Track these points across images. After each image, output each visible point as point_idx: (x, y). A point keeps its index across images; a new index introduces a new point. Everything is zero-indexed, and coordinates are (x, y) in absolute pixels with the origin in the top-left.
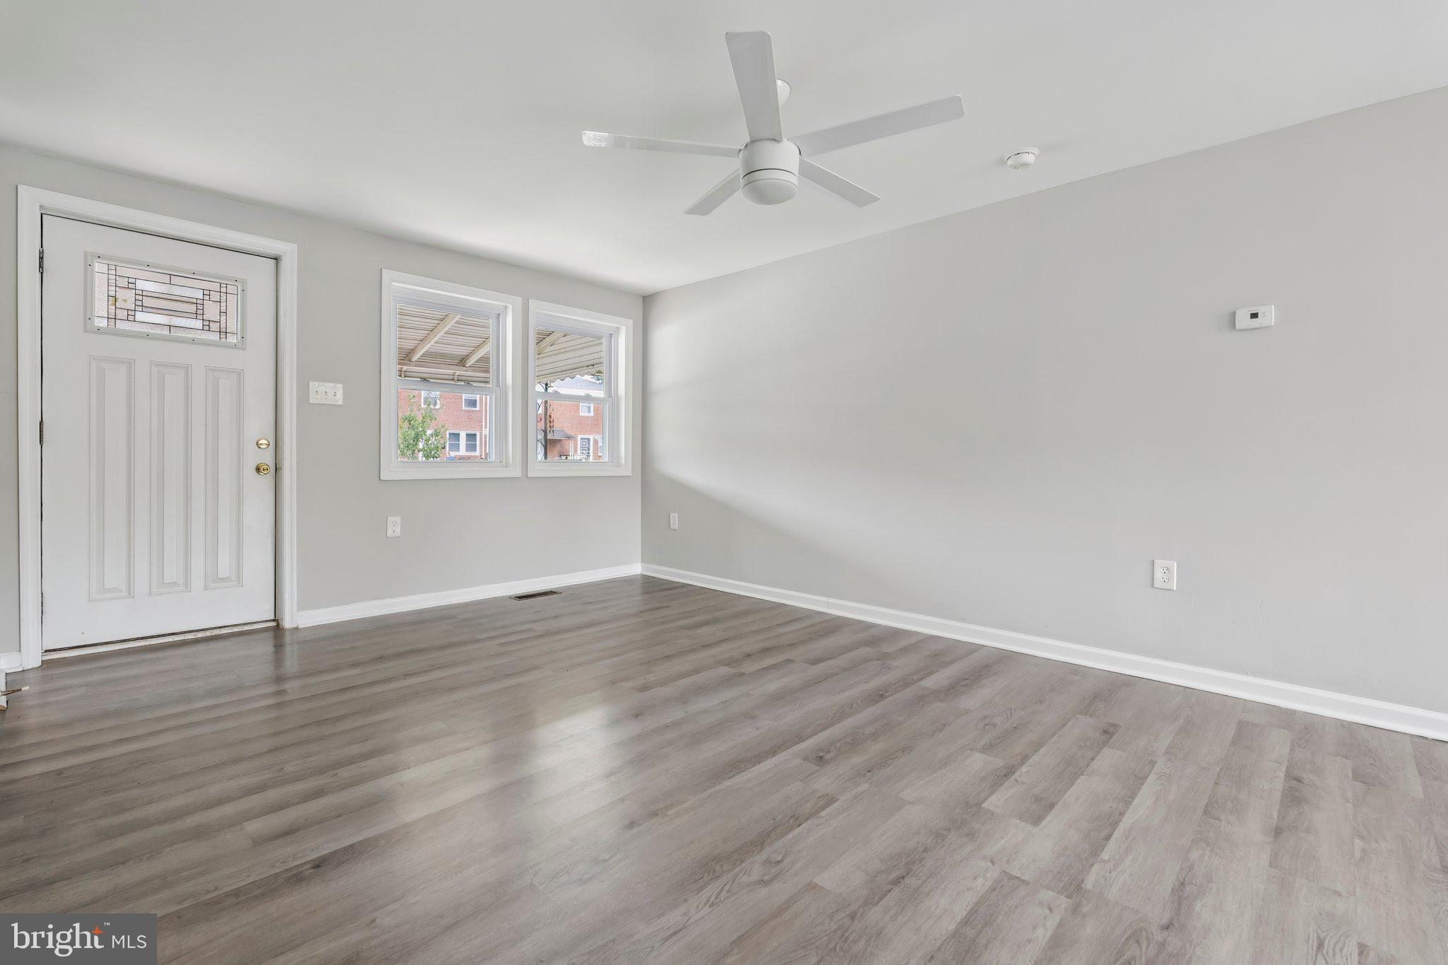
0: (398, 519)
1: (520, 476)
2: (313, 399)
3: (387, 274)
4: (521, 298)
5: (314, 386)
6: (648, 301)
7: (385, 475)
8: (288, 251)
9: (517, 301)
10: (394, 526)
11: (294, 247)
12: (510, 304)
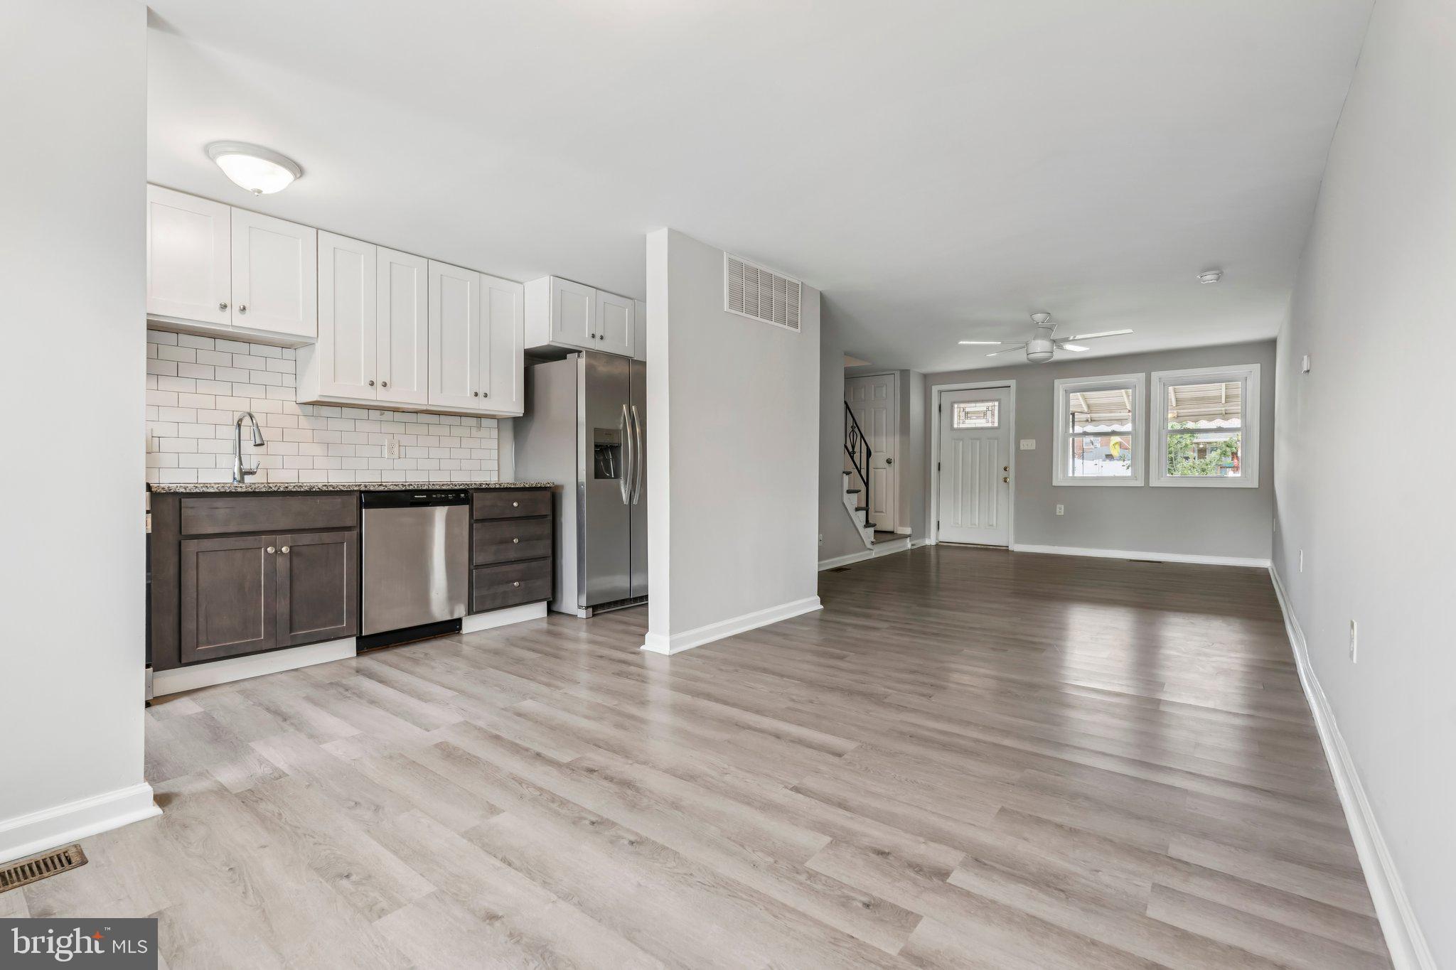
0: (1062, 507)
1: (1143, 485)
2: (1022, 448)
5: (1022, 442)
6: (1272, 344)
7: (1055, 483)
8: (1012, 383)
9: (1142, 376)
10: (1060, 510)
11: (1015, 381)
12: (1138, 378)
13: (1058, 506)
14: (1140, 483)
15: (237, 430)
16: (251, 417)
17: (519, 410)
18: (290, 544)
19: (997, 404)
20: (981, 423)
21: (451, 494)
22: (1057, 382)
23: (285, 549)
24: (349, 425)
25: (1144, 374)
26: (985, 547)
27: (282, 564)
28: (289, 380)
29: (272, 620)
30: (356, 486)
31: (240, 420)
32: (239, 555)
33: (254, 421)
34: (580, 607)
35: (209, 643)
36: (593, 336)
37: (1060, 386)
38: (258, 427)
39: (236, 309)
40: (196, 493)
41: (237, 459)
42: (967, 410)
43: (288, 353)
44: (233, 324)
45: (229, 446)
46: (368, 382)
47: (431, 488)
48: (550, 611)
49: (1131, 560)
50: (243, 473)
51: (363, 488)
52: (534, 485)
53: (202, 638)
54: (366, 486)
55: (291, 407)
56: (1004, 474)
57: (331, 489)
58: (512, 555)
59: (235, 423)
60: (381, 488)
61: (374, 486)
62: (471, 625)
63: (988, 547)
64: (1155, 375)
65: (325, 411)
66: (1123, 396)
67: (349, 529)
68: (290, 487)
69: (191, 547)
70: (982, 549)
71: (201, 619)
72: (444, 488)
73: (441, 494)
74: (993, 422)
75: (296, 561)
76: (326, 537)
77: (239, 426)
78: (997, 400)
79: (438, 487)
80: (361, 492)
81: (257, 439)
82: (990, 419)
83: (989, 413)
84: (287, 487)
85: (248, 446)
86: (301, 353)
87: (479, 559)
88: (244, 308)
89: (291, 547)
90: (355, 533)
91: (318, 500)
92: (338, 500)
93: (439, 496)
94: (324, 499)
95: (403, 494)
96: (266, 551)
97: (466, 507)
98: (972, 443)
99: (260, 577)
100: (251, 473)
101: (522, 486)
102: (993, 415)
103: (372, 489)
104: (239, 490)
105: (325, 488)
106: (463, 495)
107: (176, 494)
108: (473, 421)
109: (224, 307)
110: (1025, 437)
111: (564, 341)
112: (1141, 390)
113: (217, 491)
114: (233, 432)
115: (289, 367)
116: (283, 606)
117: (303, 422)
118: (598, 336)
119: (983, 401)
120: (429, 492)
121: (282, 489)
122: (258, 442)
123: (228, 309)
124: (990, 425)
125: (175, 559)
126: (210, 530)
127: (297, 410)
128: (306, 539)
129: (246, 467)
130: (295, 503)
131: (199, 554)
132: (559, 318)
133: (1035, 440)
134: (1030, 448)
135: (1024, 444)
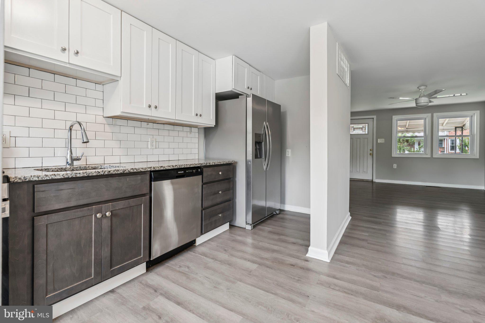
7: (393, 156)
8: (375, 117)
9: (430, 115)
10: (395, 166)
11: (376, 116)
12: (428, 116)
13: (394, 165)
14: (429, 156)
15: (69, 133)
16: (80, 124)
17: (212, 123)
18: (111, 210)
19: (367, 125)
20: (360, 132)
21: (194, 169)
22: (394, 117)
23: (108, 214)
24: (131, 130)
25: (431, 114)
26: (362, 180)
27: (106, 223)
28: (99, 103)
29: (99, 263)
30: (149, 168)
31: (72, 126)
32: (77, 222)
33: (82, 127)
34: (247, 223)
35: (55, 290)
36: (248, 88)
37: (395, 118)
38: (85, 131)
39: (72, 52)
40: (47, 180)
41: (69, 152)
42: (354, 127)
43: (99, 87)
44: (70, 62)
45: (62, 143)
46: (148, 105)
47: (185, 167)
48: (231, 226)
49: (427, 186)
50: (73, 160)
51: (152, 169)
52: (227, 163)
53: (50, 287)
54: (154, 168)
55: (101, 119)
56: (371, 152)
57: (135, 171)
58: (219, 200)
59: (68, 128)
60: (162, 169)
61: (158, 167)
62: (199, 241)
63: (363, 180)
64: (435, 115)
65: (119, 122)
66: (422, 121)
67: (144, 195)
68: (111, 172)
69: (41, 221)
70: (361, 181)
71: (49, 274)
72: (191, 166)
73: (190, 170)
74: (365, 132)
75: (114, 220)
76: (132, 202)
77: (71, 130)
78: (367, 123)
79: (188, 166)
80: (151, 171)
81: (84, 138)
82: (364, 131)
83: (364, 129)
84: (109, 172)
85: (77, 143)
86: (107, 87)
87: (206, 204)
88: (77, 53)
89: (111, 212)
90: (148, 197)
91: (128, 179)
92: (139, 177)
93: (189, 171)
94: (132, 178)
95: (172, 172)
96: (96, 216)
97: (200, 177)
98: (357, 140)
99: (92, 235)
100: (78, 159)
101: (223, 163)
102: (365, 129)
103: (157, 169)
104: (78, 175)
105: (132, 171)
106: (199, 170)
107: (30, 181)
108: (188, 129)
109: (64, 50)
110: (379, 138)
111: (239, 89)
112: (428, 120)
113: (63, 177)
114: (66, 134)
115: (99, 95)
116: (106, 252)
117: (107, 128)
118: (250, 88)
119: (361, 124)
120: (184, 169)
121: (106, 173)
122: (85, 140)
123: (67, 51)
124: (364, 133)
125: (29, 231)
126: (57, 206)
127: (104, 121)
128: (121, 204)
129: (74, 155)
130: (114, 182)
131: (49, 225)
132: (237, 78)
133: (384, 139)
134: (382, 142)
135: (380, 141)
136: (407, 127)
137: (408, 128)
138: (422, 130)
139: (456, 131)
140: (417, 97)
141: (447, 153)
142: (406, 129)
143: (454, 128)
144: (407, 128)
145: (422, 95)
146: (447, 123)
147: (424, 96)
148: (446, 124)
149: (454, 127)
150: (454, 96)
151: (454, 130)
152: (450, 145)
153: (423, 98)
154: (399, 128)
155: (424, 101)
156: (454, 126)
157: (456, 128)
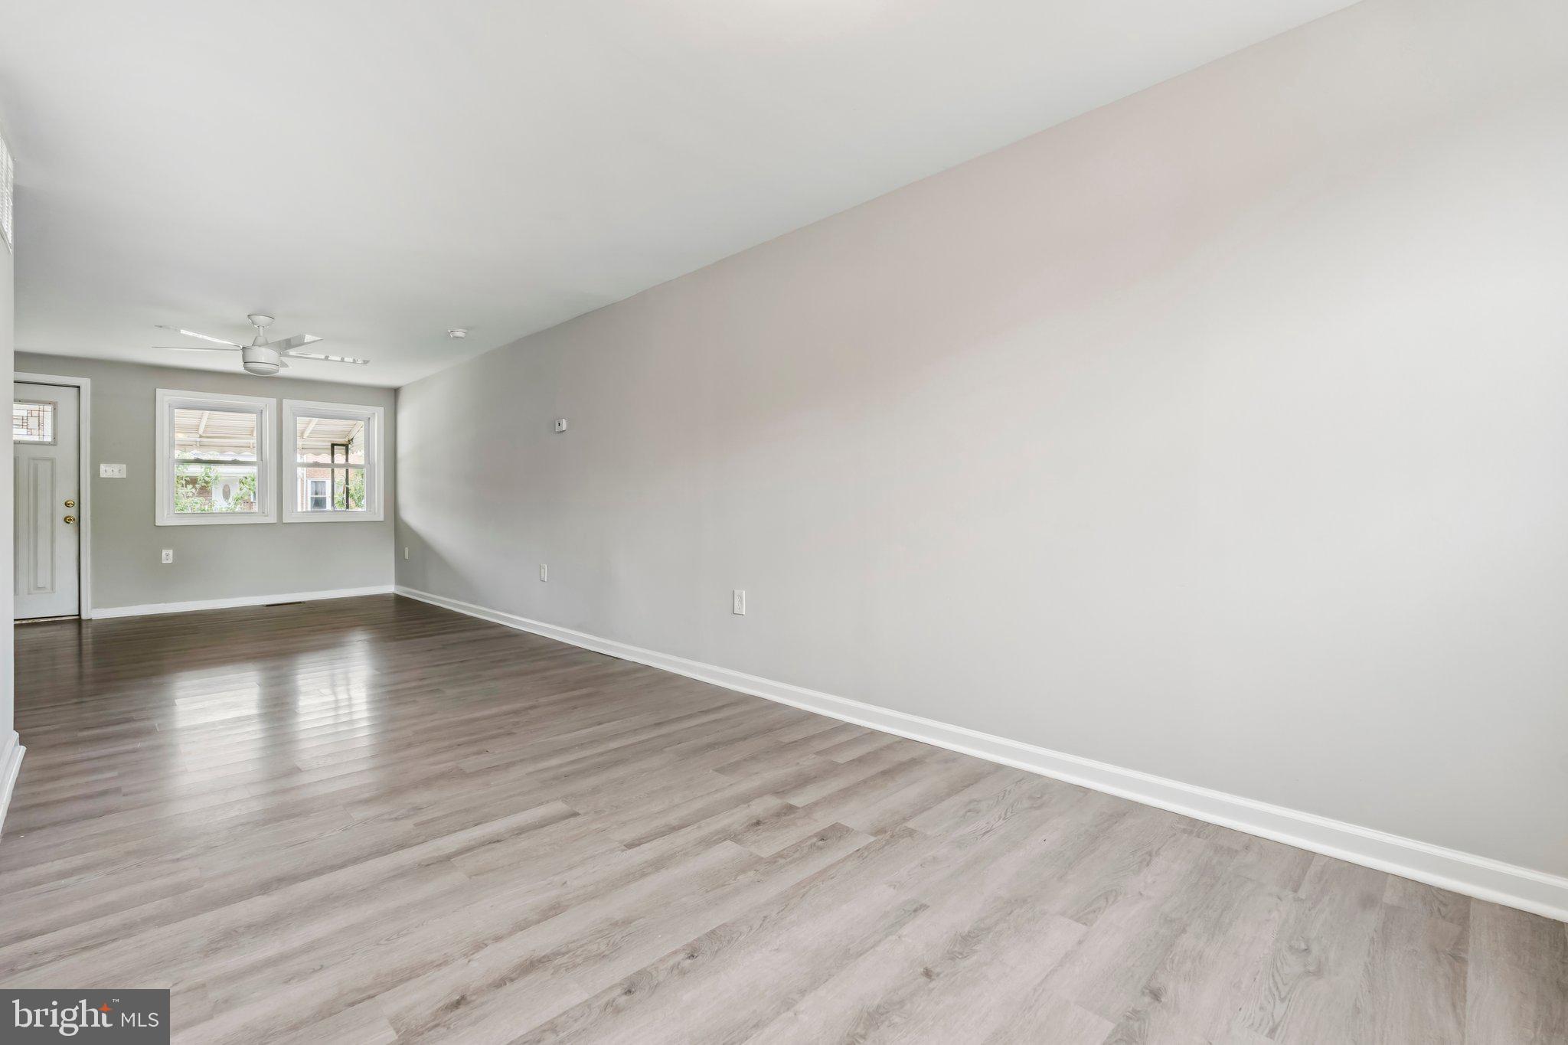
0: (171, 552)
1: (276, 522)
2: (103, 475)
3: (159, 392)
4: (275, 399)
5: (103, 467)
6: (395, 392)
7: (159, 522)
8: (86, 383)
9: (273, 402)
10: (167, 556)
11: (88, 380)
12: (268, 404)
13: (164, 553)
14: (273, 519)
19: (48, 408)
37: (166, 396)
49: (268, 606)
56: (72, 512)
64: (287, 403)
66: (249, 420)
74: (40, 433)
78: (48, 403)
82: (36, 431)
83: (34, 422)
102: (41, 424)
110: (108, 461)
112: (269, 418)
124: (36, 438)
133: (125, 466)
134: (117, 475)
135: (107, 471)
136: (201, 431)
137: (204, 435)
138: (249, 445)
139: (333, 454)
140: (248, 343)
141: (304, 510)
142: (198, 440)
143: (330, 447)
144: (201, 437)
145: (261, 340)
146: (313, 432)
147: (266, 344)
148: (311, 433)
149: (330, 444)
150: (327, 358)
151: (330, 451)
152: (310, 496)
153: (263, 349)
154: (180, 436)
155: (265, 357)
156: (328, 441)
157: (333, 445)
